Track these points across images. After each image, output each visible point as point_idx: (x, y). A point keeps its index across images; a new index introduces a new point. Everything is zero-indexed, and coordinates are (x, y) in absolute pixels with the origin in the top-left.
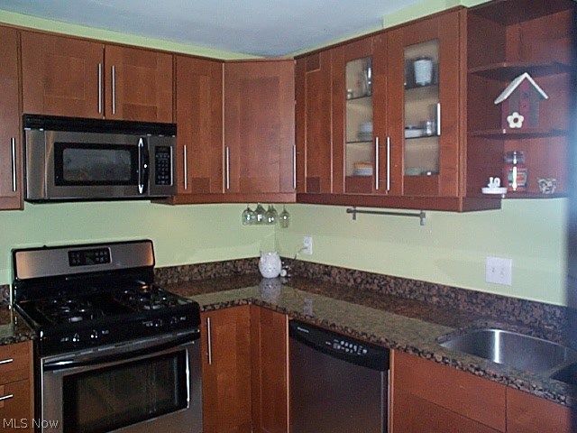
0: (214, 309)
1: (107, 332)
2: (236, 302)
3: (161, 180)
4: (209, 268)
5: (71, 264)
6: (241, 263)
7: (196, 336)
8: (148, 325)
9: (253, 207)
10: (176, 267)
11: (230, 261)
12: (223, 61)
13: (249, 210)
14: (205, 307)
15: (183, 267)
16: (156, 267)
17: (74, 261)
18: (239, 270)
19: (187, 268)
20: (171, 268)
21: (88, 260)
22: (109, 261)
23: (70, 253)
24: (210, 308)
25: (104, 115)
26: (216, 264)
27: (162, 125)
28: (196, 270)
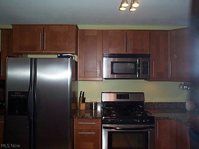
0: (160, 119)
1: (122, 121)
2: (170, 118)
3: (145, 73)
4: (165, 104)
5: (117, 98)
6: (178, 104)
7: (153, 128)
8: (135, 121)
9: (183, 83)
10: (153, 103)
11: (174, 103)
12: (169, 31)
13: (181, 84)
14: (157, 118)
15: (155, 103)
16: (145, 102)
17: (118, 97)
18: (178, 106)
19: (157, 104)
20: (151, 103)
21: (122, 97)
22: (129, 98)
23: (117, 95)
24: (159, 118)
25: (127, 52)
26: (168, 103)
27: (146, 55)
28: (160, 104)
